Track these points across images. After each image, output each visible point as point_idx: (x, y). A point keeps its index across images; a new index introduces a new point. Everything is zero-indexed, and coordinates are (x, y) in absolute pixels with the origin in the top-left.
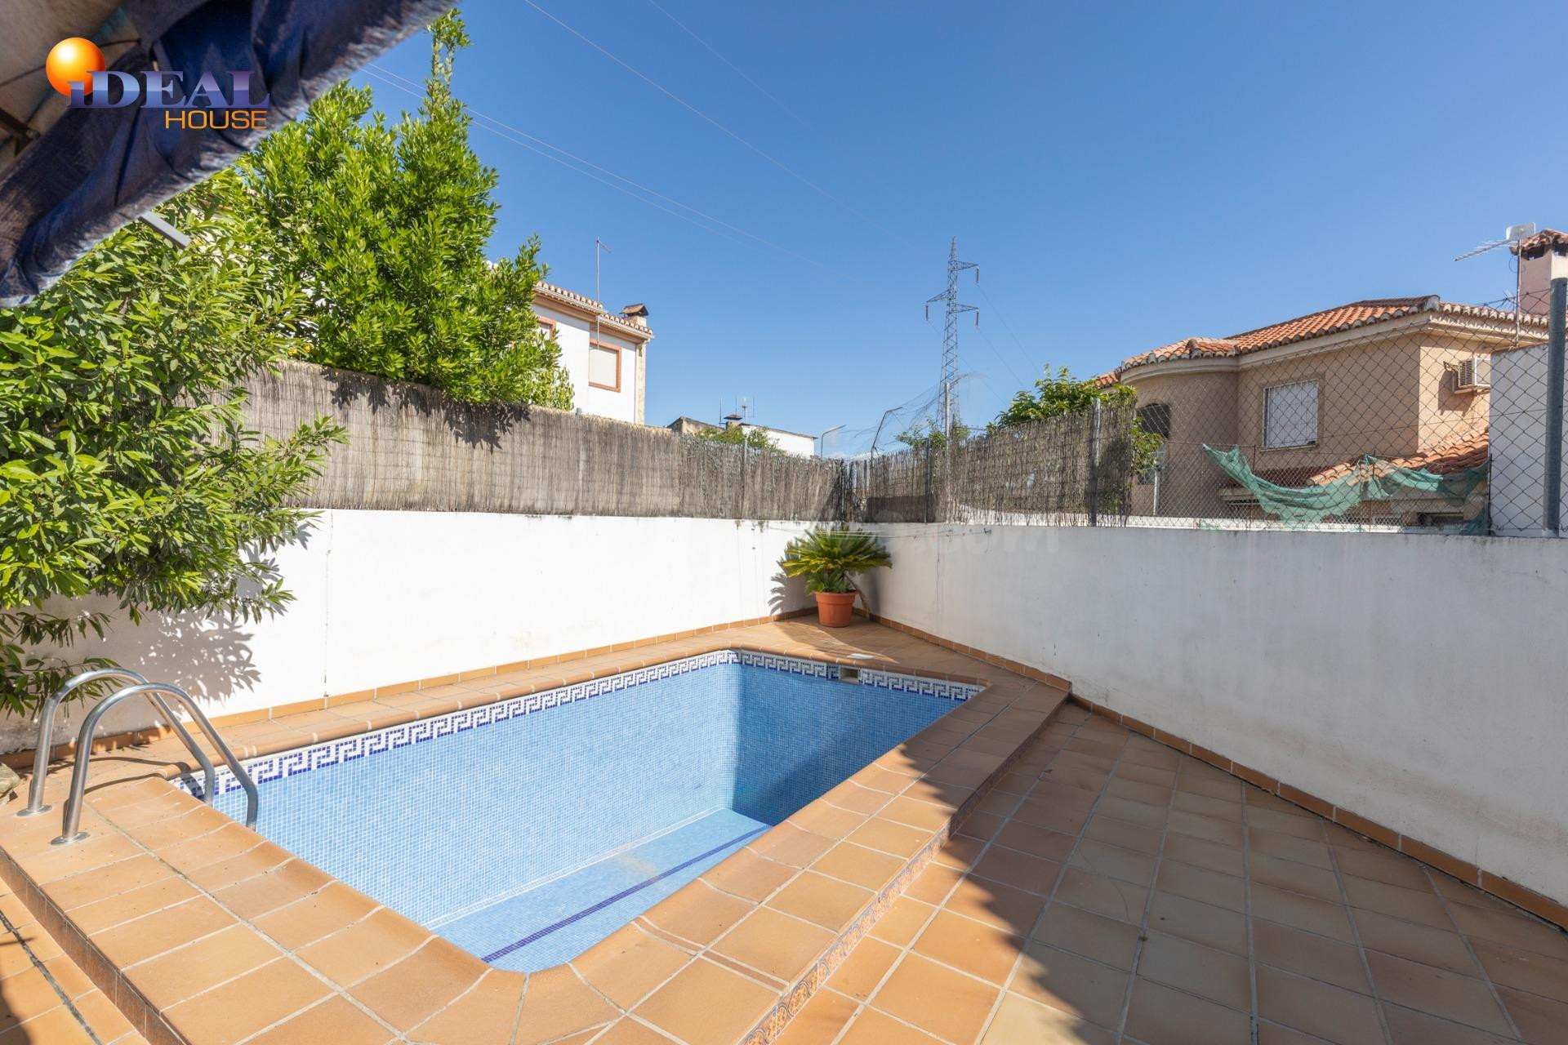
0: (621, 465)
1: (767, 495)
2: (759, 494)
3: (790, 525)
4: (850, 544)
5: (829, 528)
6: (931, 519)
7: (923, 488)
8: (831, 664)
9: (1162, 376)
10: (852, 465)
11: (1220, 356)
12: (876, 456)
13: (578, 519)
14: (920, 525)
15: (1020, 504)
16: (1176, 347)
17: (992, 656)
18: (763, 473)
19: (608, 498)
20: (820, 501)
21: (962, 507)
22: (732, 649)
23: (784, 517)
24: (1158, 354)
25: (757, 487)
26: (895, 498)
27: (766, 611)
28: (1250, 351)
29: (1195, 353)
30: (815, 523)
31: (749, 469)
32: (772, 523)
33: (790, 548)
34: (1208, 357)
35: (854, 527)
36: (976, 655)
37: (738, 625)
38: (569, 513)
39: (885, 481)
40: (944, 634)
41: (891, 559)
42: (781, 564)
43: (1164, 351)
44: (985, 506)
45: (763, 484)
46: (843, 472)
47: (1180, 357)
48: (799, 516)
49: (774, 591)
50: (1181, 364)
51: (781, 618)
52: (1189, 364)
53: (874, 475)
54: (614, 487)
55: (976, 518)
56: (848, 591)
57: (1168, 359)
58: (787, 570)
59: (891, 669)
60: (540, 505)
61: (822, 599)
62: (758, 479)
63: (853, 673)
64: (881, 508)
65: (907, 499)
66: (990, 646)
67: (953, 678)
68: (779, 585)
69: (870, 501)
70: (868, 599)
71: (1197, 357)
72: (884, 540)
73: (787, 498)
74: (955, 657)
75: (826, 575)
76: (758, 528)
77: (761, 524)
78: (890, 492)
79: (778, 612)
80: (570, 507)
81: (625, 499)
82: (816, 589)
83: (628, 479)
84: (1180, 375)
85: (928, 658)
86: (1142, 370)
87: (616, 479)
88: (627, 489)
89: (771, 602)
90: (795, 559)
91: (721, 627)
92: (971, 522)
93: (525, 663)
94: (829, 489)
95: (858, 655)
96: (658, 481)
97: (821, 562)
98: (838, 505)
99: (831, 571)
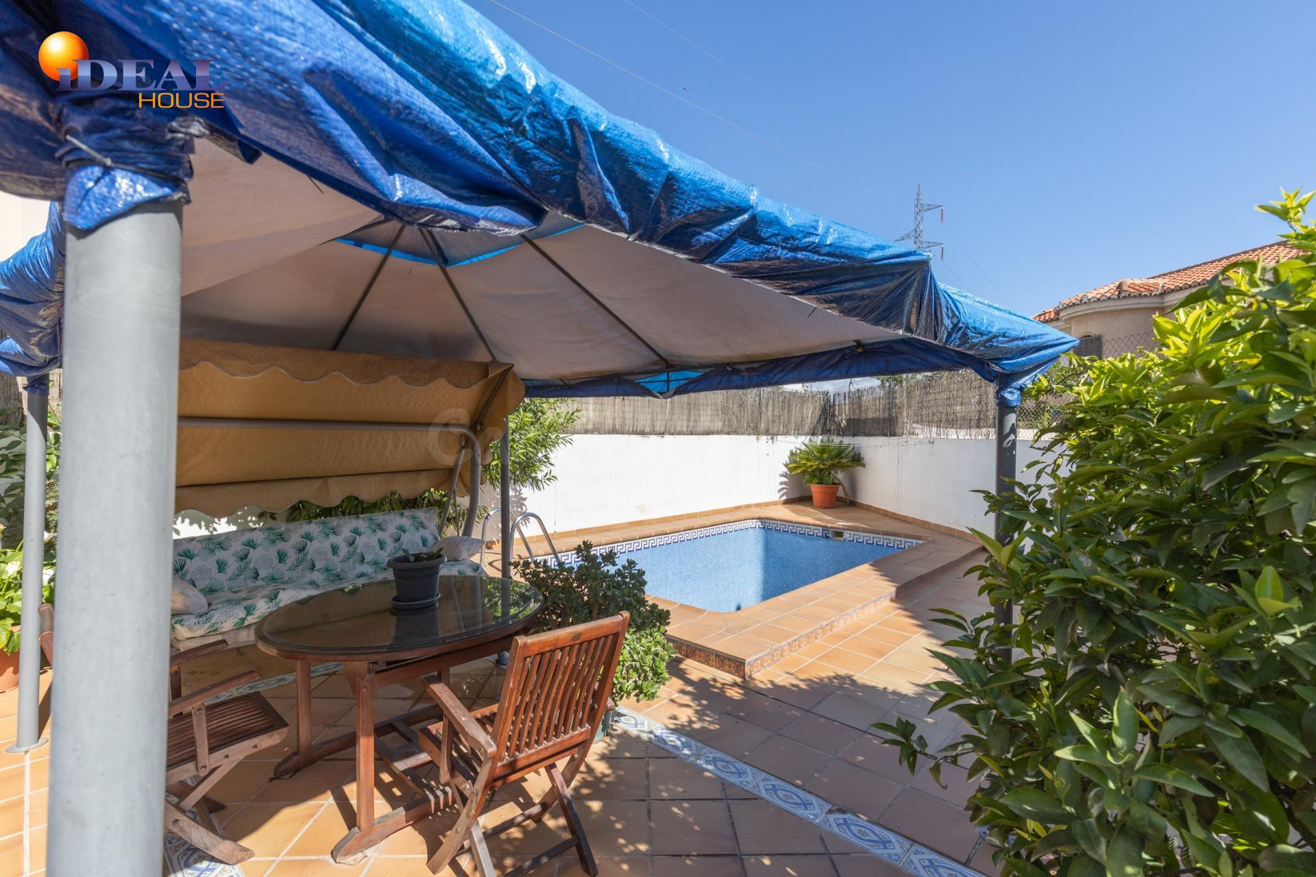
0: (689, 404)
1: (775, 418)
2: (771, 418)
3: (791, 438)
4: (834, 452)
5: (818, 440)
6: (893, 434)
7: (887, 413)
8: (825, 528)
9: (1095, 313)
10: (834, 396)
11: (1145, 296)
12: (852, 389)
13: (667, 437)
14: (884, 438)
15: (952, 422)
16: (1106, 288)
17: (935, 525)
18: (773, 404)
19: (681, 424)
20: (811, 422)
21: (914, 425)
22: (759, 519)
23: (787, 433)
24: (1090, 296)
25: (770, 413)
26: (867, 419)
27: (776, 497)
28: (1173, 291)
29: (1123, 294)
30: (809, 437)
31: (764, 401)
32: (779, 438)
33: (792, 454)
34: (1135, 297)
35: (837, 440)
36: (925, 524)
37: (758, 505)
38: (662, 434)
39: (860, 407)
40: (903, 511)
41: (865, 462)
42: (786, 465)
43: (1096, 292)
44: (930, 423)
45: (773, 410)
46: (828, 400)
47: (1109, 298)
48: (798, 432)
49: (781, 483)
50: (1111, 303)
51: (786, 502)
52: (1118, 303)
53: (852, 404)
54: (685, 417)
55: (923, 433)
56: (834, 484)
57: (1099, 299)
58: (791, 470)
59: (864, 531)
60: (647, 430)
61: (815, 489)
62: (770, 408)
63: (839, 534)
64: (857, 427)
65: (876, 420)
66: (933, 519)
67: (907, 536)
68: (785, 479)
69: (848, 421)
70: (848, 490)
71: (1125, 297)
72: (859, 448)
73: (789, 420)
74: (909, 526)
75: (817, 473)
76: (770, 441)
77: (772, 438)
78: (864, 415)
79: (784, 498)
80: (662, 430)
81: (691, 424)
82: (811, 482)
83: (692, 413)
84: (1111, 312)
85: (891, 525)
86: (1077, 309)
87: (686, 412)
88: (692, 419)
89: (780, 491)
90: (795, 462)
91: (748, 506)
92: (921, 437)
93: (641, 522)
94: (818, 413)
95: (841, 524)
96: (709, 412)
97: (815, 464)
98: (825, 424)
99: (821, 470)
